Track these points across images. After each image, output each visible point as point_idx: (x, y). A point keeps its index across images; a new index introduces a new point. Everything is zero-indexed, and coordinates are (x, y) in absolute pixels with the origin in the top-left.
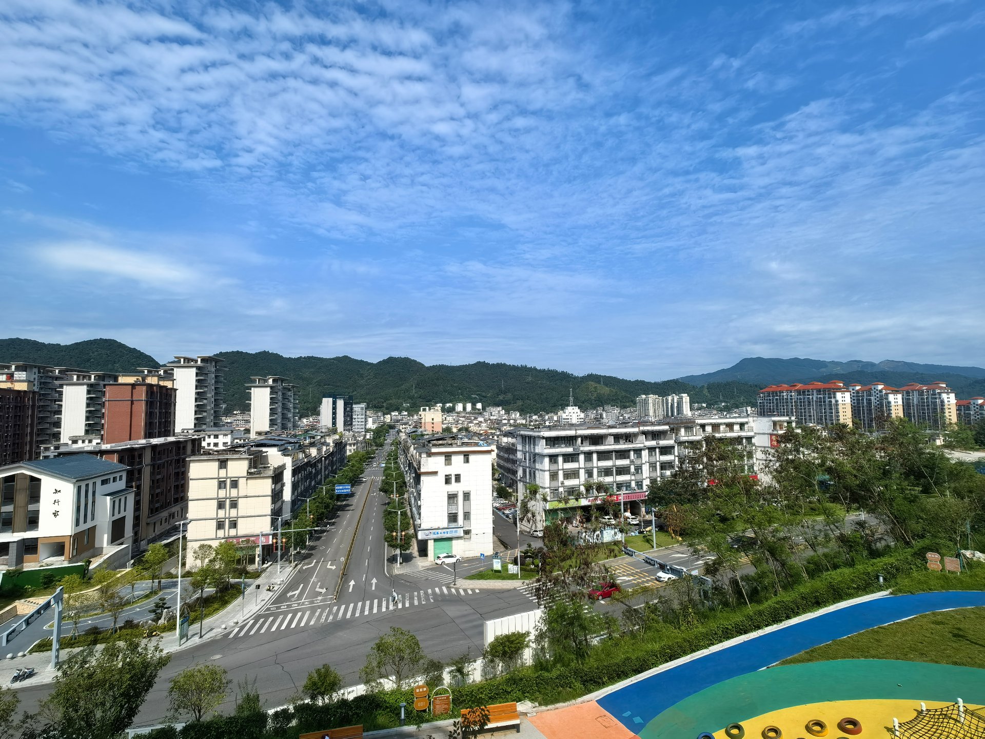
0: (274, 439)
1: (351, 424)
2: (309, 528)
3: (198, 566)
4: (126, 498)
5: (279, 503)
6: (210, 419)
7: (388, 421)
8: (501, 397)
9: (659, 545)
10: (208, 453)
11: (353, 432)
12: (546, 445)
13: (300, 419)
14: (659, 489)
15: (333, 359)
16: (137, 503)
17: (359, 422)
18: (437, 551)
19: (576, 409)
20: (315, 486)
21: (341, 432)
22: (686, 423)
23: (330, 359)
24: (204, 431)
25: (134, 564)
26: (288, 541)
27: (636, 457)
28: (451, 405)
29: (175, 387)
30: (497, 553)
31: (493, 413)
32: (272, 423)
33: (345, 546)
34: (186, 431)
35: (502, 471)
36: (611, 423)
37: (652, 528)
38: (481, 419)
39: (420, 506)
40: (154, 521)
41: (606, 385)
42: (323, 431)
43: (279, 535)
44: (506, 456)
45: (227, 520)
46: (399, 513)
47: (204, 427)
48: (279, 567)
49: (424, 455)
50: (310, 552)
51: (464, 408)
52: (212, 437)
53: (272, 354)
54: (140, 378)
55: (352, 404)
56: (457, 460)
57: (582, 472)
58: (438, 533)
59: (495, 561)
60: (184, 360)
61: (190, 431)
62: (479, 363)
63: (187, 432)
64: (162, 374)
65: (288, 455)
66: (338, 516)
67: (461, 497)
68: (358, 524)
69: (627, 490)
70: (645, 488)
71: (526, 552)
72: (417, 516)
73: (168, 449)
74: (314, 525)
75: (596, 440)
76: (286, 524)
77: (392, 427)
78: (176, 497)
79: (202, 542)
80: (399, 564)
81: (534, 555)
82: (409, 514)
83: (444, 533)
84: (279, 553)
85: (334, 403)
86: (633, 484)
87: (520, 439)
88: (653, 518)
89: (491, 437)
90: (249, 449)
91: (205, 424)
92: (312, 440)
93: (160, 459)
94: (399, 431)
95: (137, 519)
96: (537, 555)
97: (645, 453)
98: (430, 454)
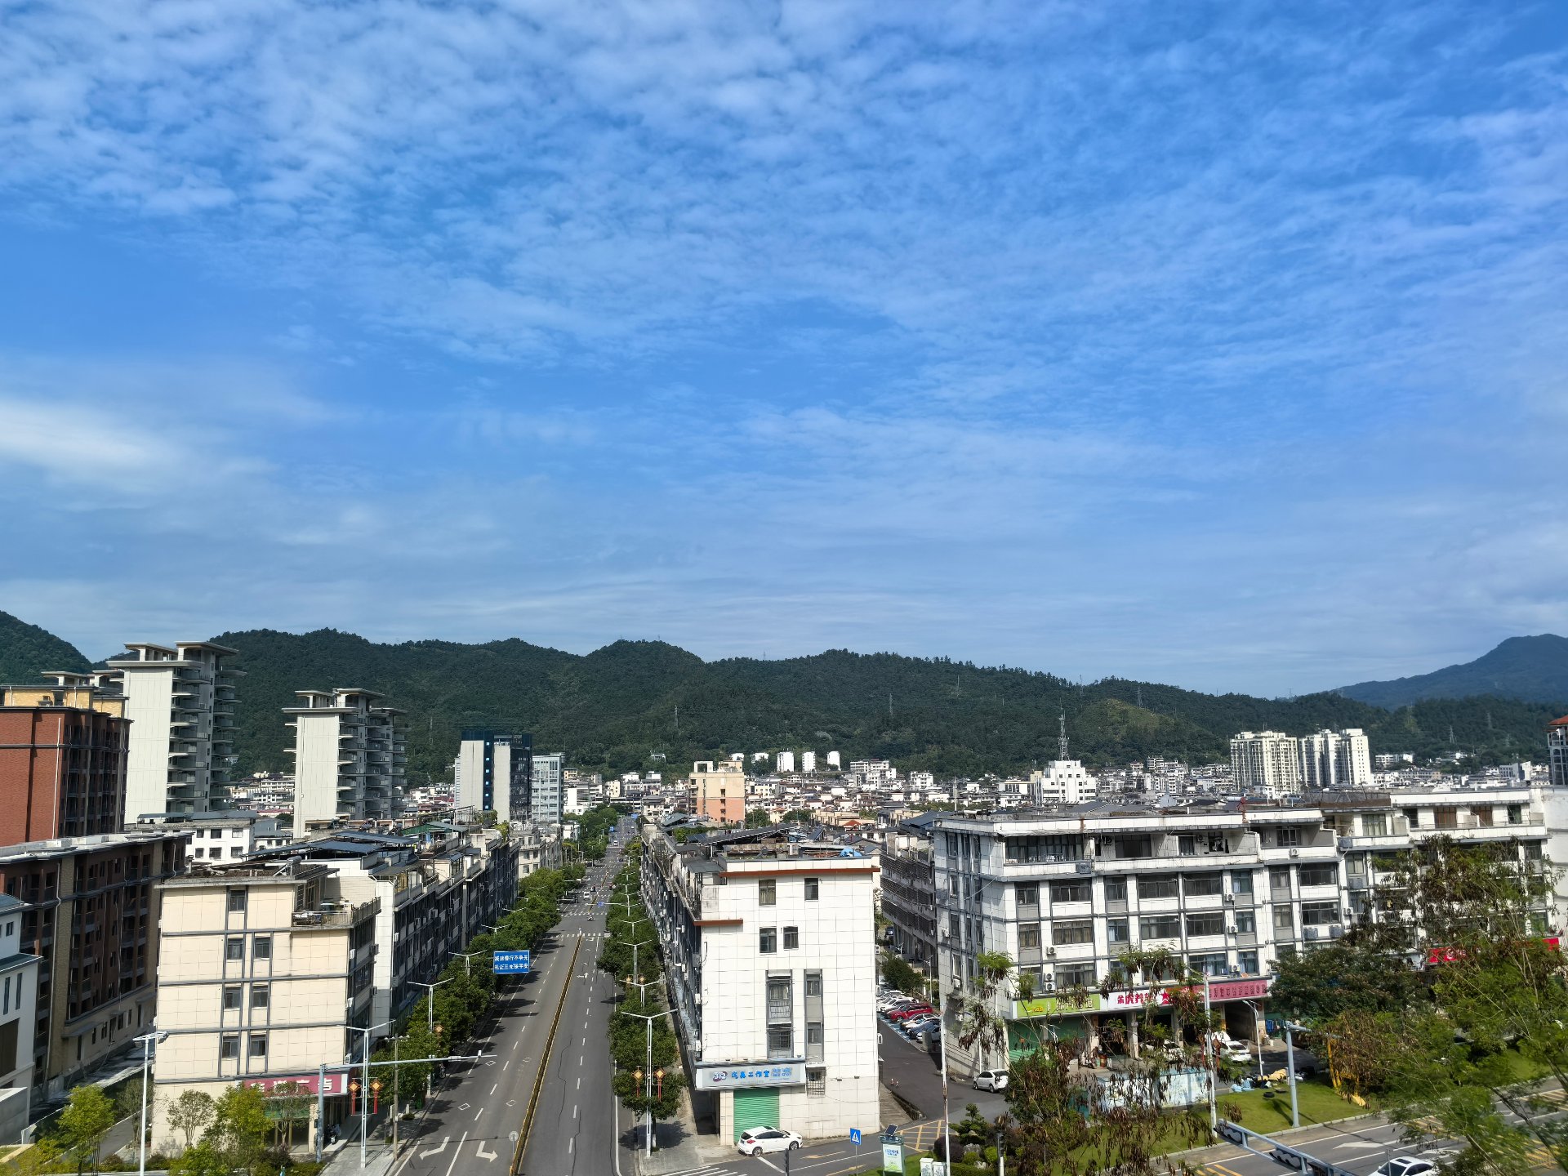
0: (351, 840)
1: (528, 804)
2: (433, 1058)
3: (178, 1143)
4: (20, 976)
5: (364, 996)
6: (201, 792)
7: (616, 795)
8: (887, 737)
9: (1306, 1119)
10: (201, 872)
11: (534, 822)
12: (1009, 855)
13: (407, 790)
14: (1302, 971)
15: (485, 646)
16: (43, 988)
17: (545, 798)
18: (742, 1122)
19: (1076, 767)
20: (445, 952)
21: (505, 823)
22: (1366, 802)
23: (478, 647)
24: (189, 820)
25: (36, 1137)
26: (387, 1086)
27: (1236, 889)
28: (766, 756)
29: (126, 717)
30: (891, 1129)
31: (868, 777)
32: (344, 800)
33: (517, 1105)
34: (147, 820)
35: (896, 921)
36: (1166, 802)
37: (1287, 1075)
38: (838, 791)
39: (700, 1007)
40: (79, 1032)
41: (1150, 705)
42: (465, 819)
43: (365, 1073)
44: (905, 882)
45: (244, 1036)
46: (650, 1022)
47: (189, 810)
48: (363, 1152)
49: (708, 880)
50: (436, 1116)
51: (798, 765)
52: (207, 834)
53: (345, 636)
54: (51, 696)
55: (529, 755)
56: (790, 892)
57: (1100, 926)
58: (743, 1076)
59: (886, 1147)
60: (147, 653)
61: (157, 821)
62: (832, 654)
63: (152, 822)
64: (97, 685)
65: (385, 878)
66: (500, 1030)
67: (798, 987)
68: (548, 1049)
69: (1216, 973)
70: (1264, 969)
71: (964, 1129)
72: (691, 1032)
73: (110, 863)
74: (445, 1050)
75: (1135, 844)
76: (381, 1046)
77: (626, 810)
78: (127, 975)
79: (188, 1087)
80: (649, 1152)
81: (986, 1136)
82: (671, 1026)
83: (759, 1074)
84: (364, 1118)
85: (489, 752)
86: (1233, 959)
87: (940, 842)
88: (1290, 1049)
89: (865, 836)
90: (296, 863)
91: (190, 803)
92: (440, 842)
93: (93, 886)
94: (641, 822)
95: (42, 1025)
96: (992, 1136)
97: (1261, 881)
98: (723, 878)
